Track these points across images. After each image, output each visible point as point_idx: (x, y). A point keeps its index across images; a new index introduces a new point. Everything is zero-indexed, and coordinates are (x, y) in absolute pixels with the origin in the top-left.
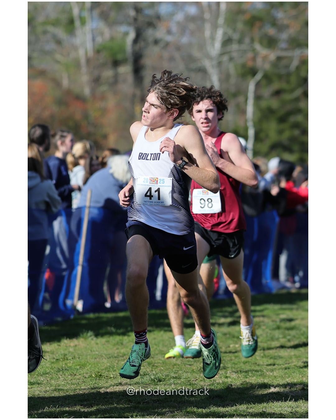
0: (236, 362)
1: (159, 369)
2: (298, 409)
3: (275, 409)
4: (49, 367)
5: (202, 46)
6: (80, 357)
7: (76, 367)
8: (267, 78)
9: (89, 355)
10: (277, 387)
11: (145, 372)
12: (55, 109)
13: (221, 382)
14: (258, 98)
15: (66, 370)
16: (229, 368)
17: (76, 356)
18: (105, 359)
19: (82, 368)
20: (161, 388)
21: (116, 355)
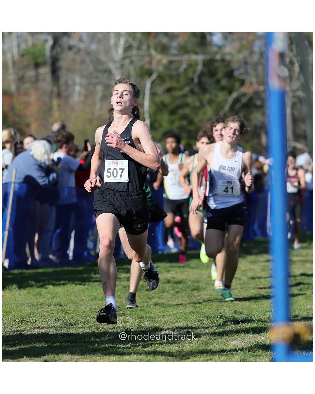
1: (71, 315)
2: (184, 348)
3: (165, 348)
5: (107, 52)
6: (6, 305)
8: (161, 78)
9: (14, 304)
10: (167, 330)
13: (121, 326)
14: (153, 94)
16: (128, 314)
18: (27, 307)
20: (73, 330)
21: (35, 304)
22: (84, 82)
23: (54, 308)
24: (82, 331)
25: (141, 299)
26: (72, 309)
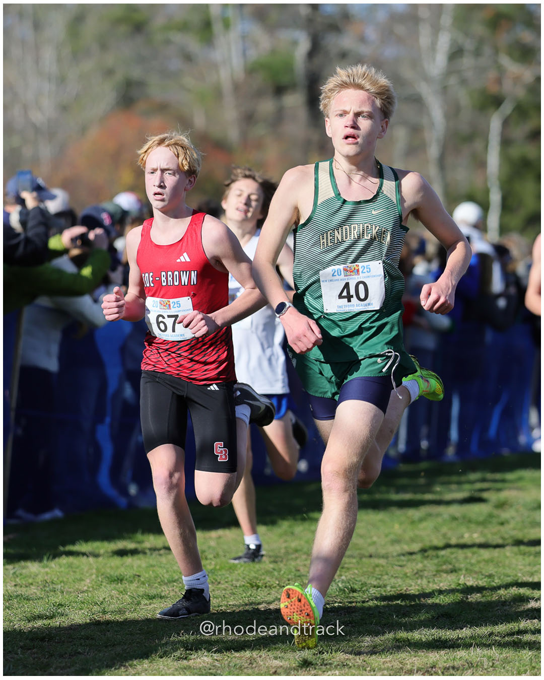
1: (351, 572)
5: (416, 63)
6: (227, 554)
7: (220, 571)
8: (522, 111)
14: (506, 142)
17: (221, 553)
19: (230, 572)
21: (282, 551)
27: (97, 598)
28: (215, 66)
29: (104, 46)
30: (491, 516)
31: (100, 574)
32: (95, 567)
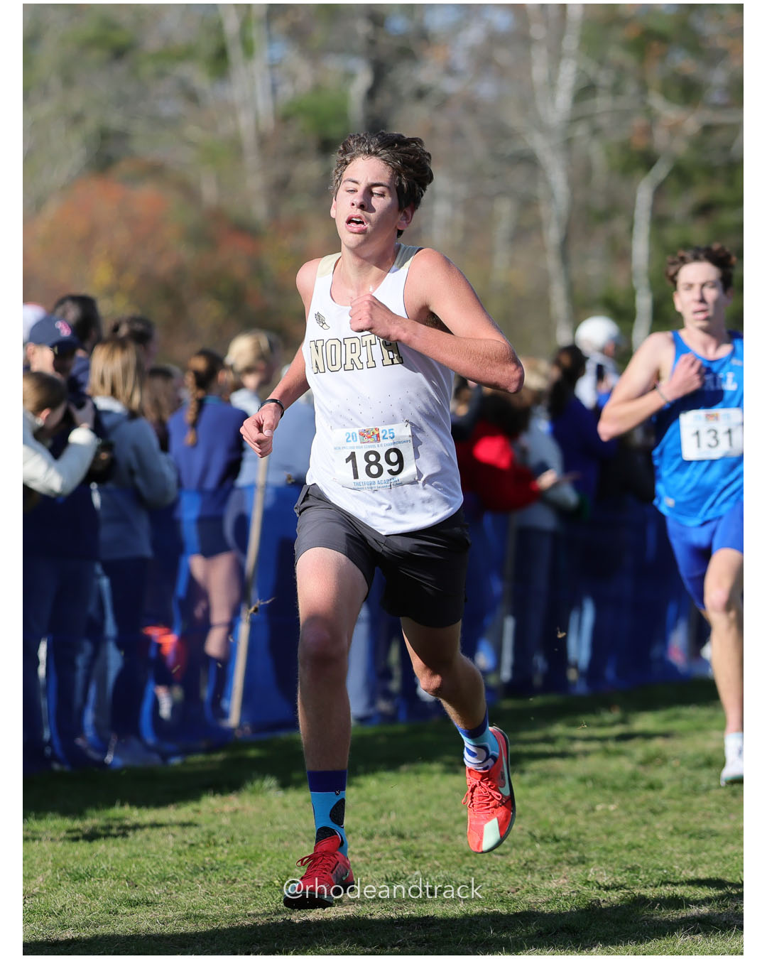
0: (609, 847)
1: (429, 864)
4: (173, 864)
5: (527, 103)
6: (247, 838)
7: (235, 864)
8: (681, 175)
9: (267, 833)
11: (397, 873)
12: (184, 254)
13: (574, 894)
14: (659, 221)
15: (212, 869)
16: (592, 860)
17: (238, 836)
18: (304, 841)
19: (250, 865)
20: (435, 910)
22: (462, 190)
23: (380, 844)
24: (461, 911)
25: (630, 813)
26: (434, 847)
27: (53, 905)
28: (231, 110)
29: (68, 81)
30: (634, 777)
31: (58, 869)
32: (51, 858)
